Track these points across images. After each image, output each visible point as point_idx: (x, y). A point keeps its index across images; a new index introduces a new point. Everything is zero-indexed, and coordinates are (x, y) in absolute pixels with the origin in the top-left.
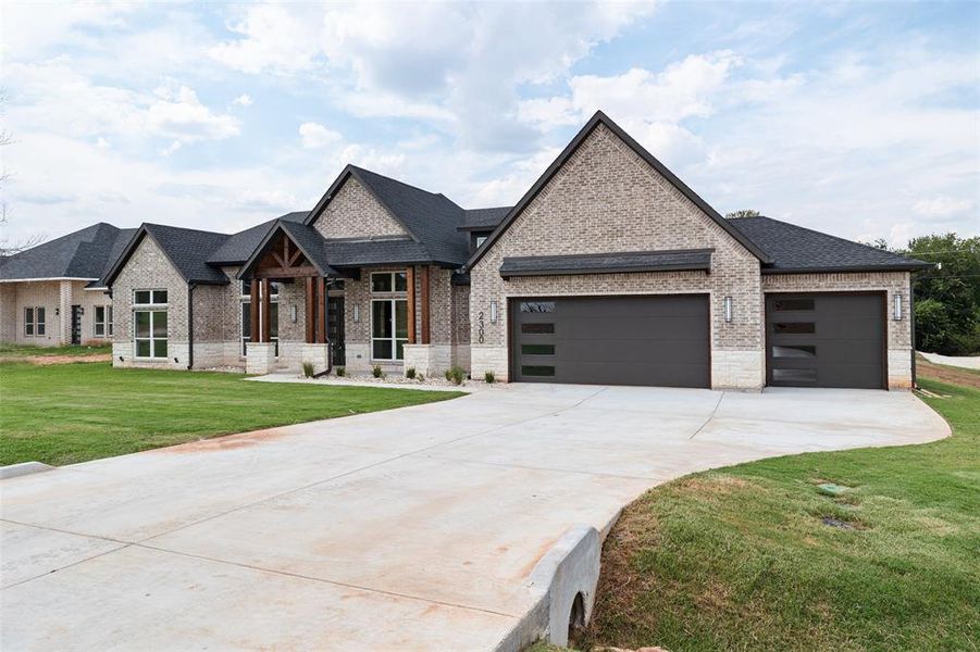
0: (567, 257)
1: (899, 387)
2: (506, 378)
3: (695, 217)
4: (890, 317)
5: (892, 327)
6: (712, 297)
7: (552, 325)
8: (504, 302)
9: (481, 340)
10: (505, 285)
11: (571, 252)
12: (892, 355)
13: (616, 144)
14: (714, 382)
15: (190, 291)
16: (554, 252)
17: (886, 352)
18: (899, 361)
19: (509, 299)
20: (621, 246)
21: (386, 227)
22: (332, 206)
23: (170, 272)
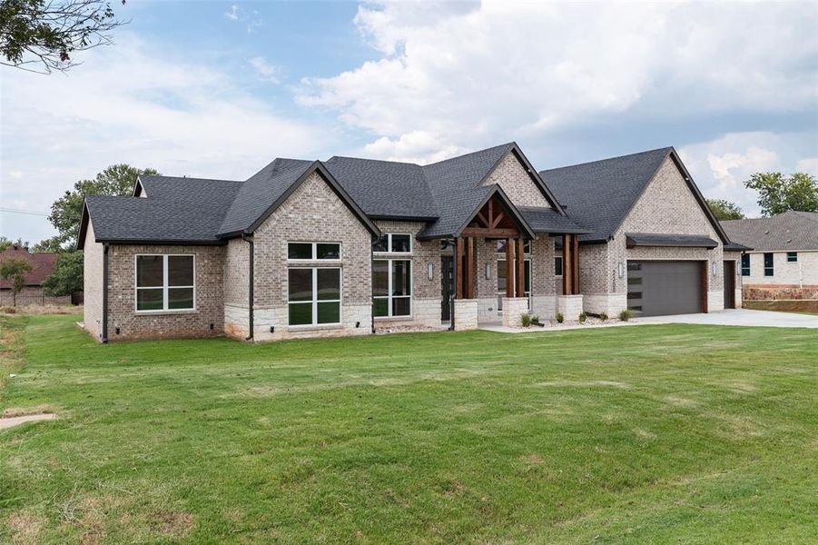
1: (737, 307)
6: (707, 261)
7: (640, 279)
8: (625, 263)
9: (614, 290)
10: (627, 252)
13: (674, 168)
19: (628, 261)
23: (346, 223)
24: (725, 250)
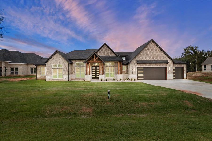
0: (146, 61)
1: (185, 79)
2: (136, 80)
3: (165, 56)
4: (184, 70)
5: (184, 71)
6: (167, 67)
8: (136, 67)
9: (132, 74)
10: (137, 65)
11: (147, 60)
12: (184, 75)
13: (154, 44)
14: (167, 79)
15: (69, 65)
16: (144, 60)
17: (183, 75)
18: (185, 76)
19: (137, 67)
20: (155, 59)
21: (112, 54)
22: (101, 50)
23: (63, 61)
24: (174, 64)
